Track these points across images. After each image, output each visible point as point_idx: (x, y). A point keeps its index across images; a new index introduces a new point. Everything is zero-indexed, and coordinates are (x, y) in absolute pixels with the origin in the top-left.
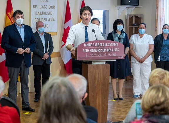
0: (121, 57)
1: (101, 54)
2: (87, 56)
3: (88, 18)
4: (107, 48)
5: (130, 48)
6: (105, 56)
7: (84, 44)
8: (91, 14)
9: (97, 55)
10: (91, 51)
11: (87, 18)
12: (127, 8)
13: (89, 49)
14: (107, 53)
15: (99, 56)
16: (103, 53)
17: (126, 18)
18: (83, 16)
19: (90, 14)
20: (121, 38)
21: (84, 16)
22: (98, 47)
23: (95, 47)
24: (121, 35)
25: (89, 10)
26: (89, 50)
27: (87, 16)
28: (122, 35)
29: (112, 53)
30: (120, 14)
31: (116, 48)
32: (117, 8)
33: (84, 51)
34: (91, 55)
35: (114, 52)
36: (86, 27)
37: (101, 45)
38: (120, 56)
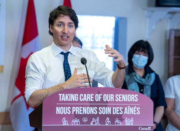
0: (147, 129)
1: (98, 119)
2: (65, 123)
3: (66, 32)
4: (112, 106)
5: (166, 107)
6: (107, 125)
7: (60, 95)
8: (73, 25)
9: (89, 122)
10: (75, 112)
11: (64, 33)
12: (170, 13)
13: (71, 106)
14: (113, 117)
15: (94, 123)
16: (103, 118)
17: (168, 38)
18: (57, 28)
19: (71, 23)
20: (145, 85)
21: (59, 29)
22: (92, 104)
23: (85, 102)
24: (144, 77)
25: (69, 15)
26: (71, 110)
27: (64, 29)
28: (147, 78)
29: (123, 118)
30: (154, 27)
31: (133, 106)
32: (146, 12)
33: (59, 110)
34: (76, 122)
35: (130, 116)
36: (66, 55)
37: (98, 97)
38: (143, 127)
